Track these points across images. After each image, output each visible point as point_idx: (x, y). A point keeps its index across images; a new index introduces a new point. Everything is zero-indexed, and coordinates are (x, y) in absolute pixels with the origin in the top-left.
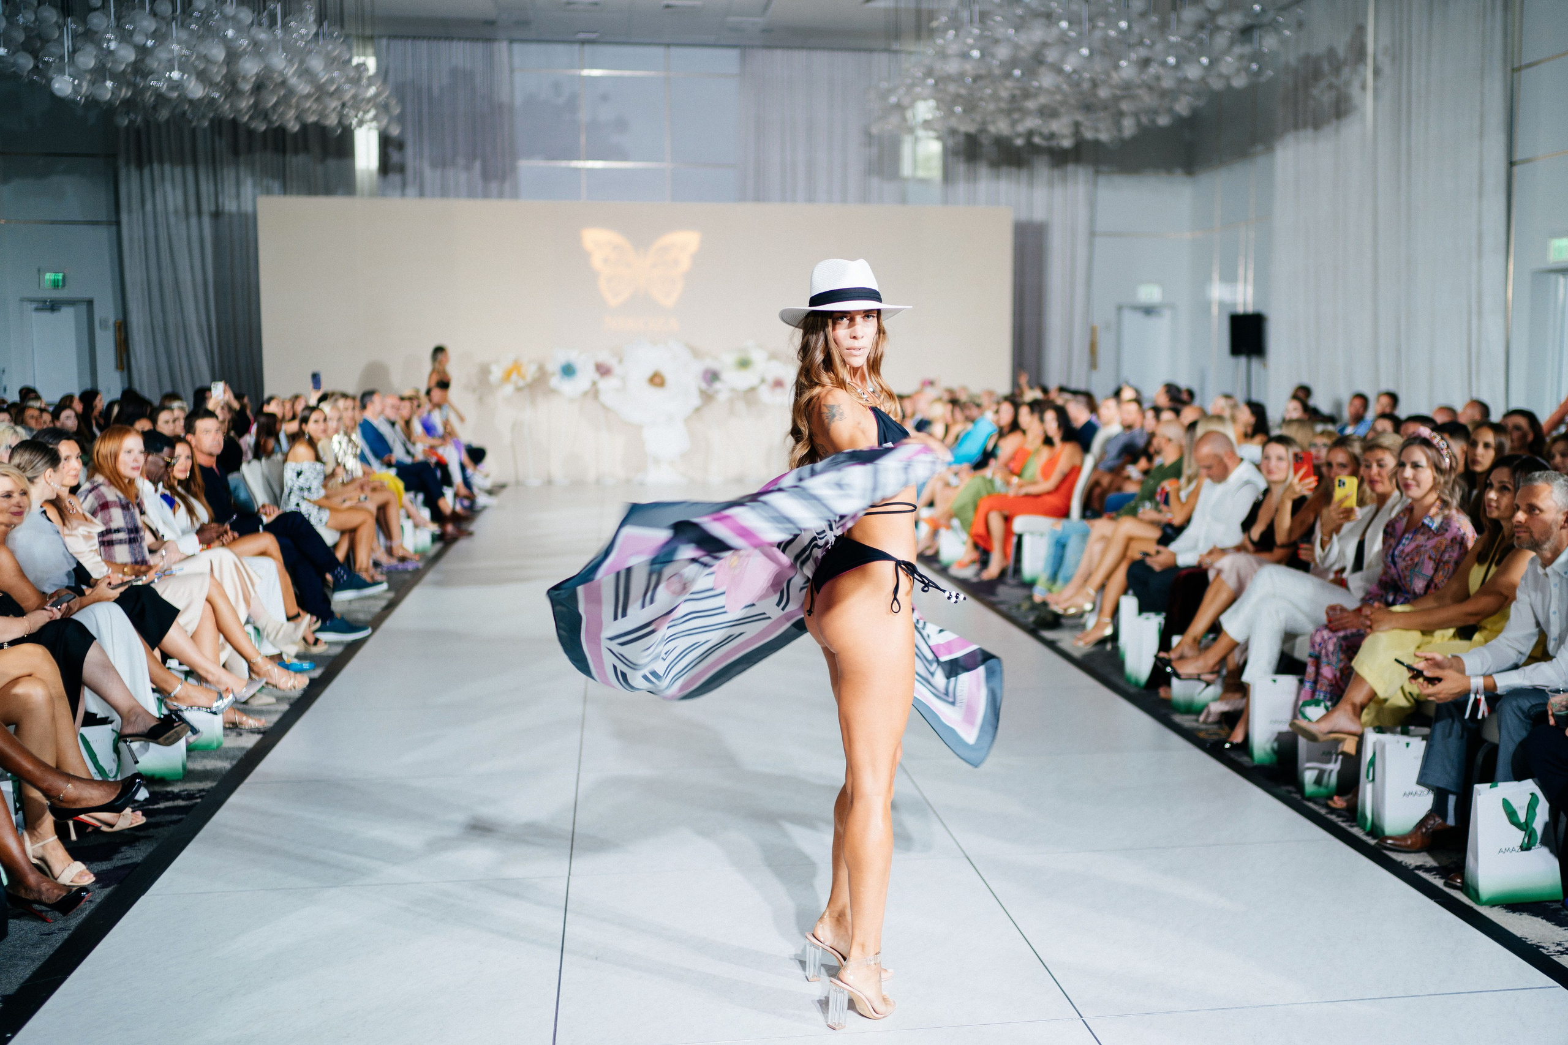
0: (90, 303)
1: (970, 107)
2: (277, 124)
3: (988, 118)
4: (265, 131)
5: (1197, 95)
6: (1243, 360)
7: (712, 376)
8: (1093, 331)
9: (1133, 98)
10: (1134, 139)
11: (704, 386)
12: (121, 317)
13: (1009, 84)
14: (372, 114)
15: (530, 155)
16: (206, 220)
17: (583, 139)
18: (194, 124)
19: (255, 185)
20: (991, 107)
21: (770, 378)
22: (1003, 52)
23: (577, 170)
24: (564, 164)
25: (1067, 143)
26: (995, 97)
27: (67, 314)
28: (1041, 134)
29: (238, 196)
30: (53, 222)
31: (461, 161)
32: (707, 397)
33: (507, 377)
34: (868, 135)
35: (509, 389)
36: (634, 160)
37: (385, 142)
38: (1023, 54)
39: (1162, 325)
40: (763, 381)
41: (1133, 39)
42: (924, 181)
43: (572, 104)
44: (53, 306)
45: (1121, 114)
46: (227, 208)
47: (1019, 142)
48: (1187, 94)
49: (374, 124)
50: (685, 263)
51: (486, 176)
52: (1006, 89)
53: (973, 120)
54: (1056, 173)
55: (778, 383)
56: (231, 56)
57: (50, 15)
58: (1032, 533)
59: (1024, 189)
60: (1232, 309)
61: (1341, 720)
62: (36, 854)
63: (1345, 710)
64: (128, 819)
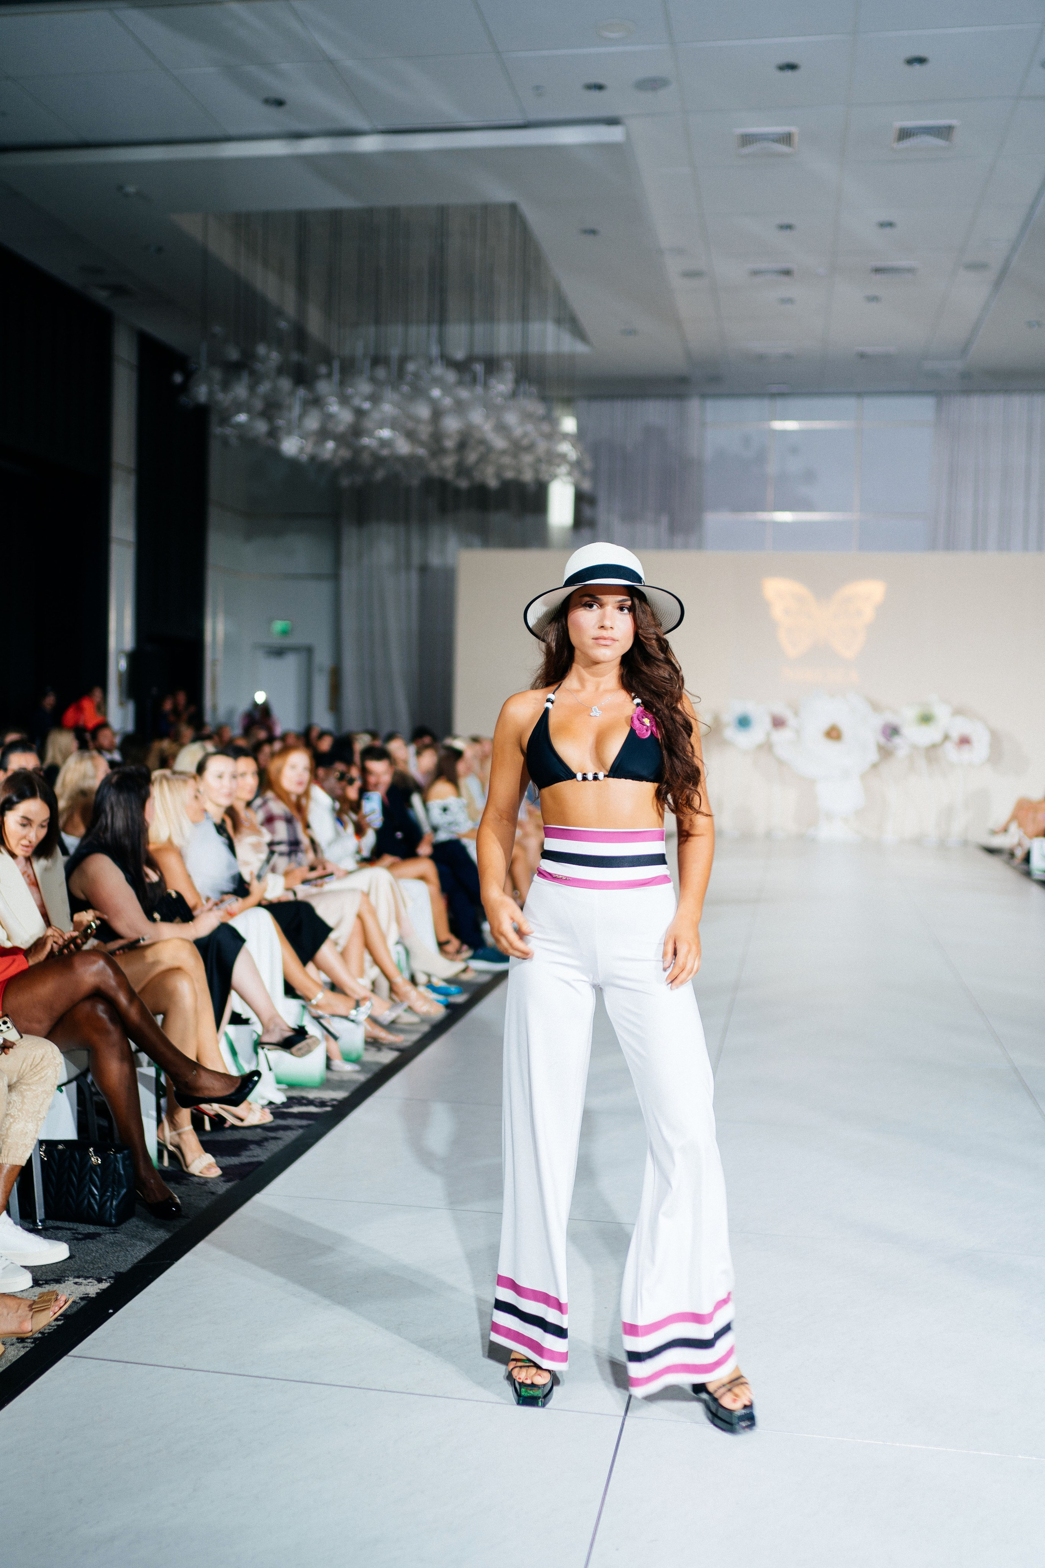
0: (310, 650)
2: (479, 482)
4: (467, 488)
7: (892, 731)
11: (882, 740)
12: (335, 662)
14: (566, 470)
15: (716, 508)
16: (414, 573)
17: (770, 492)
18: (407, 483)
19: (458, 540)
21: (955, 735)
23: (763, 523)
24: (751, 516)
27: (291, 659)
29: (442, 551)
30: (284, 576)
31: (649, 516)
32: (885, 753)
36: (825, 511)
37: (580, 498)
40: (946, 737)
43: (761, 457)
44: (279, 652)
46: (432, 562)
49: (569, 479)
50: (868, 613)
51: (672, 529)
55: (964, 741)
56: (437, 414)
57: (285, 384)
62: (173, 1142)
64: (257, 1115)
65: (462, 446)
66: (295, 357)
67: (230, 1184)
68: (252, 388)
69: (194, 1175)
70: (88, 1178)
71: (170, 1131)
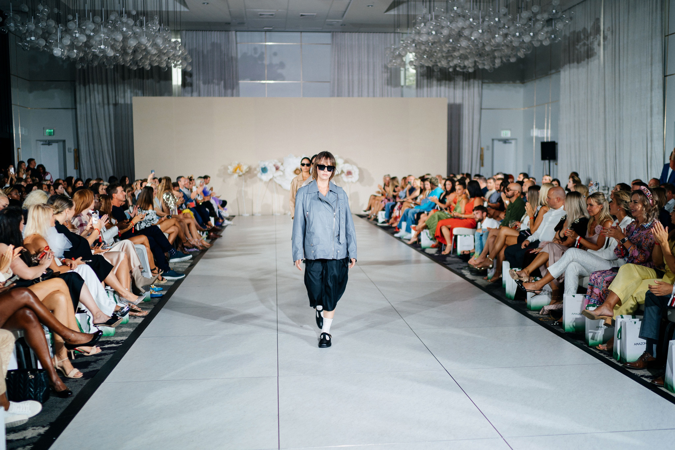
0: (64, 141)
1: (430, 56)
2: (141, 67)
3: (438, 61)
4: (136, 70)
5: (528, 49)
6: (547, 162)
8: (482, 150)
9: (500, 50)
10: (500, 68)
12: (76, 147)
13: (447, 45)
14: (179, 63)
15: (244, 79)
16: (111, 107)
17: (266, 71)
18: (108, 67)
19: (131, 92)
20: (439, 55)
21: (345, 171)
22: (445, 32)
23: (264, 84)
24: (258, 82)
25: (471, 70)
26: (441, 51)
27: (55, 146)
28: (460, 66)
29: (124, 97)
30: (49, 109)
31: (216, 81)
33: (235, 171)
34: (386, 67)
35: (236, 175)
36: (288, 80)
37: (185, 74)
38: (454, 33)
39: (511, 147)
40: (342, 172)
41: (501, 26)
42: (409, 87)
43: (262, 57)
44: (49, 143)
45: (495, 58)
46: (120, 102)
47: (451, 70)
48: (524, 48)
49: (181, 66)
51: (225, 87)
52: (446, 47)
53: (431, 61)
54: (465, 83)
55: (349, 173)
56: (125, 39)
57: (52, 23)
58: (461, 235)
59: (452, 90)
60: (542, 141)
61: (605, 310)
62: (59, 365)
63: (606, 306)
64: (95, 350)
65: (135, 51)
66: (56, 11)
67: (88, 380)
68: (36, 24)
69: (71, 378)
70: (28, 385)
71: (58, 361)
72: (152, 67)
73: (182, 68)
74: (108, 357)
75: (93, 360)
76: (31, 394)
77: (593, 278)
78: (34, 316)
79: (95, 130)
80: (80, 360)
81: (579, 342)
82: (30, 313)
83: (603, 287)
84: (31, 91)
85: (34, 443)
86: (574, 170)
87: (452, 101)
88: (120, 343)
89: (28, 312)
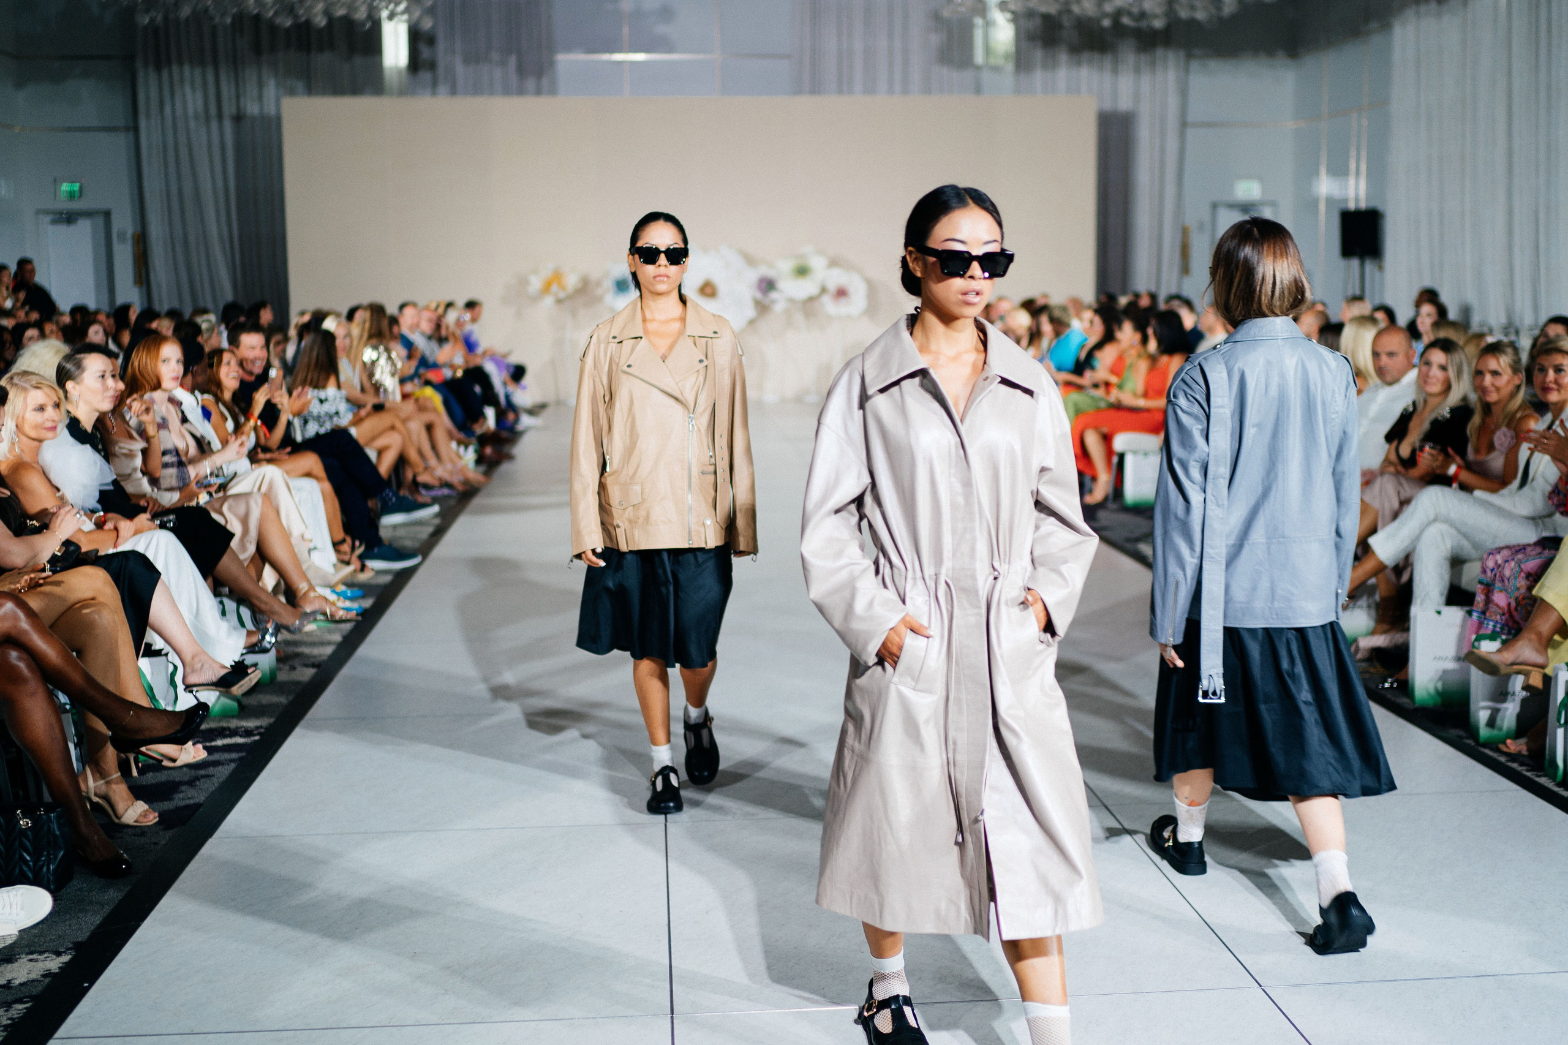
0: (107, 215)
2: (303, 19)
4: (288, 30)
6: (1355, 263)
7: (768, 285)
8: (1185, 232)
10: (1234, 17)
11: (759, 295)
12: (139, 228)
14: (402, 7)
15: (569, 48)
16: (228, 125)
17: (626, 30)
18: (217, 20)
19: (278, 85)
21: (832, 286)
23: (622, 65)
24: (606, 57)
25: (1158, 24)
27: (84, 226)
28: (1130, 14)
29: (260, 97)
30: (69, 129)
31: (495, 56)
32: (762, 308)
33: (547, 288)
34: (937, 17)
35: (549, 300)
36: (685, 52)
37: (415, 37)
40: (824, 290)
42: (996, 69)
44: (69, 218)
46: (249, 112)
47: (1106, 23)
49: (405, 17)
51: (521, 71)
54: (1144, 58)
55: (841, 293)
58: (1135, 452)
59: (1107, 76)
60: (1343, 206)
61: (1525, 650)
62: (98, 792)
63: (1530, 640)
64: (191, 753)
67: (172, 830)
70: (17, 843)
71: (95, 780)
72: (331, 20)
73: (409, 21)
74: (224, 772)
75: (186, 779)
76: (25, 868)
77: (1490, 564)
78: (29, 666)
79: (188, 185)
80: (151, 778)
81: (1454, 732)
82: (20, 659)
83: (1518, 589)
84: (20, 84)
85: (32, 998)
86: (1428, 283)
87: (1108, 106)
88: (255, 735)
89: (14, 654)
